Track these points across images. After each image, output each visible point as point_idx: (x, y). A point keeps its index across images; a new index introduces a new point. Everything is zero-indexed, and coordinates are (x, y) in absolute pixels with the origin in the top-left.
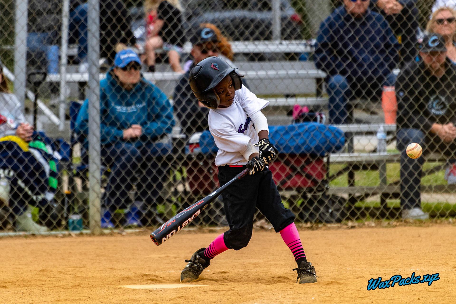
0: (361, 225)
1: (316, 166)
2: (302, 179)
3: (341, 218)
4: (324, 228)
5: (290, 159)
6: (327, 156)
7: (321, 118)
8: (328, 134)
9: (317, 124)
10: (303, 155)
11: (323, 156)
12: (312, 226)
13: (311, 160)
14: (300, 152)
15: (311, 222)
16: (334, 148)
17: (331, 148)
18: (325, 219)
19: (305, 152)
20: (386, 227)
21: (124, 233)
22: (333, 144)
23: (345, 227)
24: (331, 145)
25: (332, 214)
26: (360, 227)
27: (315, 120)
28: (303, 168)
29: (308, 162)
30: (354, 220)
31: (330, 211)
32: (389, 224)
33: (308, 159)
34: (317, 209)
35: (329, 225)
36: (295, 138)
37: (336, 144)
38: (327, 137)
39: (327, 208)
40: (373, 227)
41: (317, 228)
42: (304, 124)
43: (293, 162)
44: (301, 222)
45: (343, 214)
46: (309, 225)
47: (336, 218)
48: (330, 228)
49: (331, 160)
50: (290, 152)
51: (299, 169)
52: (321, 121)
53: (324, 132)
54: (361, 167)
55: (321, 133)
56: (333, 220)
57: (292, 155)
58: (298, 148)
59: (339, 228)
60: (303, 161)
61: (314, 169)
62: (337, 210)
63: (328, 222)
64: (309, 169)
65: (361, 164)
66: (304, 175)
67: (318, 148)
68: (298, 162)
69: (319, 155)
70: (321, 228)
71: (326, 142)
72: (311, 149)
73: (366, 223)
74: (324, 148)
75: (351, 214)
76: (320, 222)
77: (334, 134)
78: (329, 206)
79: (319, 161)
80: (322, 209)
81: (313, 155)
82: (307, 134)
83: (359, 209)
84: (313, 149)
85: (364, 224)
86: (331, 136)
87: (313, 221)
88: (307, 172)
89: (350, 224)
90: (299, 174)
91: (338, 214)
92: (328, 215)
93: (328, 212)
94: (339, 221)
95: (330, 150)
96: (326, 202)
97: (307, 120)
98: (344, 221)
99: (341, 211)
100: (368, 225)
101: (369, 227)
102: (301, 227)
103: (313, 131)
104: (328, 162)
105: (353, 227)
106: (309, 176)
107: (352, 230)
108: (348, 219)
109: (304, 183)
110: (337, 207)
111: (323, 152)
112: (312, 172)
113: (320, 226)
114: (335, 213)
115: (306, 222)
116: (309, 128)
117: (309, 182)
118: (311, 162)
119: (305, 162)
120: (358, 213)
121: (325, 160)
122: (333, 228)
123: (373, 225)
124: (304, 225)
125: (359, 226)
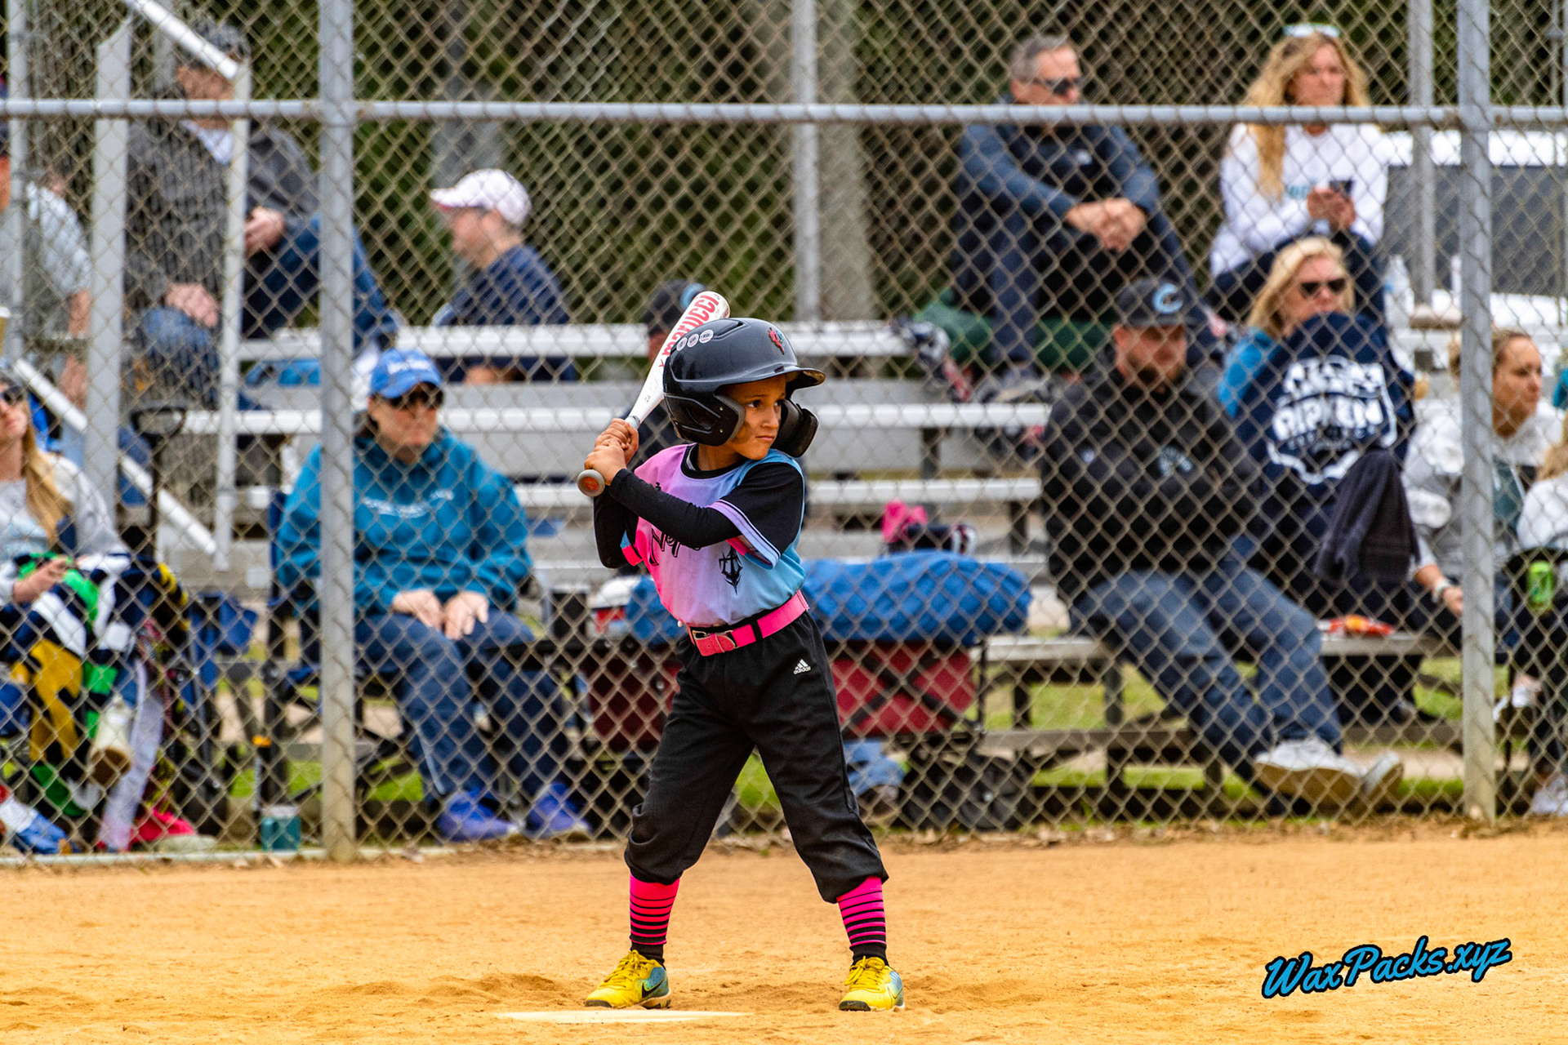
0: (1076, 837)
1: (951, 671)
2: (912, 708)
3: (1019, 817)
4: (974, 845)
5: (879, 652)
6: (982, 644)
7: (965, 538)
8: (984, 584)
9: (953, 556)
10: (915, 643)
11: (968, 644)
12: (940, 841)
13: (937, 654)
14: (908, 633)
15: (937, 830)
16: (1000, 624)
17: (994, 623)
18: (977, 820)
19: (922, 634)
20: (1146, 844)
21: (418, 858)
22: (1000, 612)
23: (1032, 842)
24: (992, 615)
25: (992, 807)
26: (1073, 842)
27: (948, 546)
28: (915, 679)
29: (928, 662)
30: (1056, 822)
31: (989, 797)
32: (1153, 835)
33: (929, 653)
34: (952, 793)
35: (986, 838)
36: (894, 596)
37: (1007, 614)
38: (983, 592)
39: (981, 789)
40: (1108, 844)
41: (955, 847)
42: (921, 554)
43: (887, 663)
44: (909, 829)
45: (1025, 808)
46: (930, 836)
47: (1007, 817)
48: (989, 845)
49: (992, 655)
50: (878, 634)
51: (903, 682)
52: (963, 548)
53: (973, 578)
54: (1076, 676)
55: (965, 580)
56: (1000, 825)
57: (885, 643)
58: (902, 624)
59: (1015, 845)
60: (915, 659)
61: (945, 680)
62: (1009, 796)
63: (984, 828)
64: (930, 681)
65: (1074, 668)
66: (918, 698)
67: (957, 623)
68: (901, 661)
69: (958, 642)
70: (964, 845)
71: (979, 605)
72: (937, 625)
73: (1090, 832)
74: (972, 623)
75: (1047, 806)
76: (964, 829)
77: (1003, 587)
78: (987, 783)
79: (960, 660)
80: (967, 793)
81: (943, 644)
82: (926, 586)
83: (1068, 791)
84: (943, 627)
85: (1083, 836)
86: (992, 590)
87: (944, 826)
88: (925, 689)
89: (1044, 833)
90: (904, 696)
91: (1011, 808)
92: (984, 809)
93: (982, 800)
94: (1013, 825)
95: (988, 627)
96: (980, 773)
97: (925, 544)
98: (1027, 826)
99: (1018, 799)
100: (1095, 837)
101: (1099, 843)
102: (910, 843)
103: (942, 575)
104: (983, 662)
105: (1052, 844)
106: (930, 701)
107: (1052, 852)
108: (1039, 820)
109: (919, 719)
110: (1010, 789)
111: (971, 633)
112: (939, 690)
113: (962, 839)
114: (1004, 803)
115: (923, 828)
116: (935, 568)
117: (933, 717)
118: (938, 661)
119: (922, 661)
120: (1068, 805)
121: (975, 654)
122: (998, 846)
123: (1109, 837)
124: (917, 837)
125: (1069, 840)
